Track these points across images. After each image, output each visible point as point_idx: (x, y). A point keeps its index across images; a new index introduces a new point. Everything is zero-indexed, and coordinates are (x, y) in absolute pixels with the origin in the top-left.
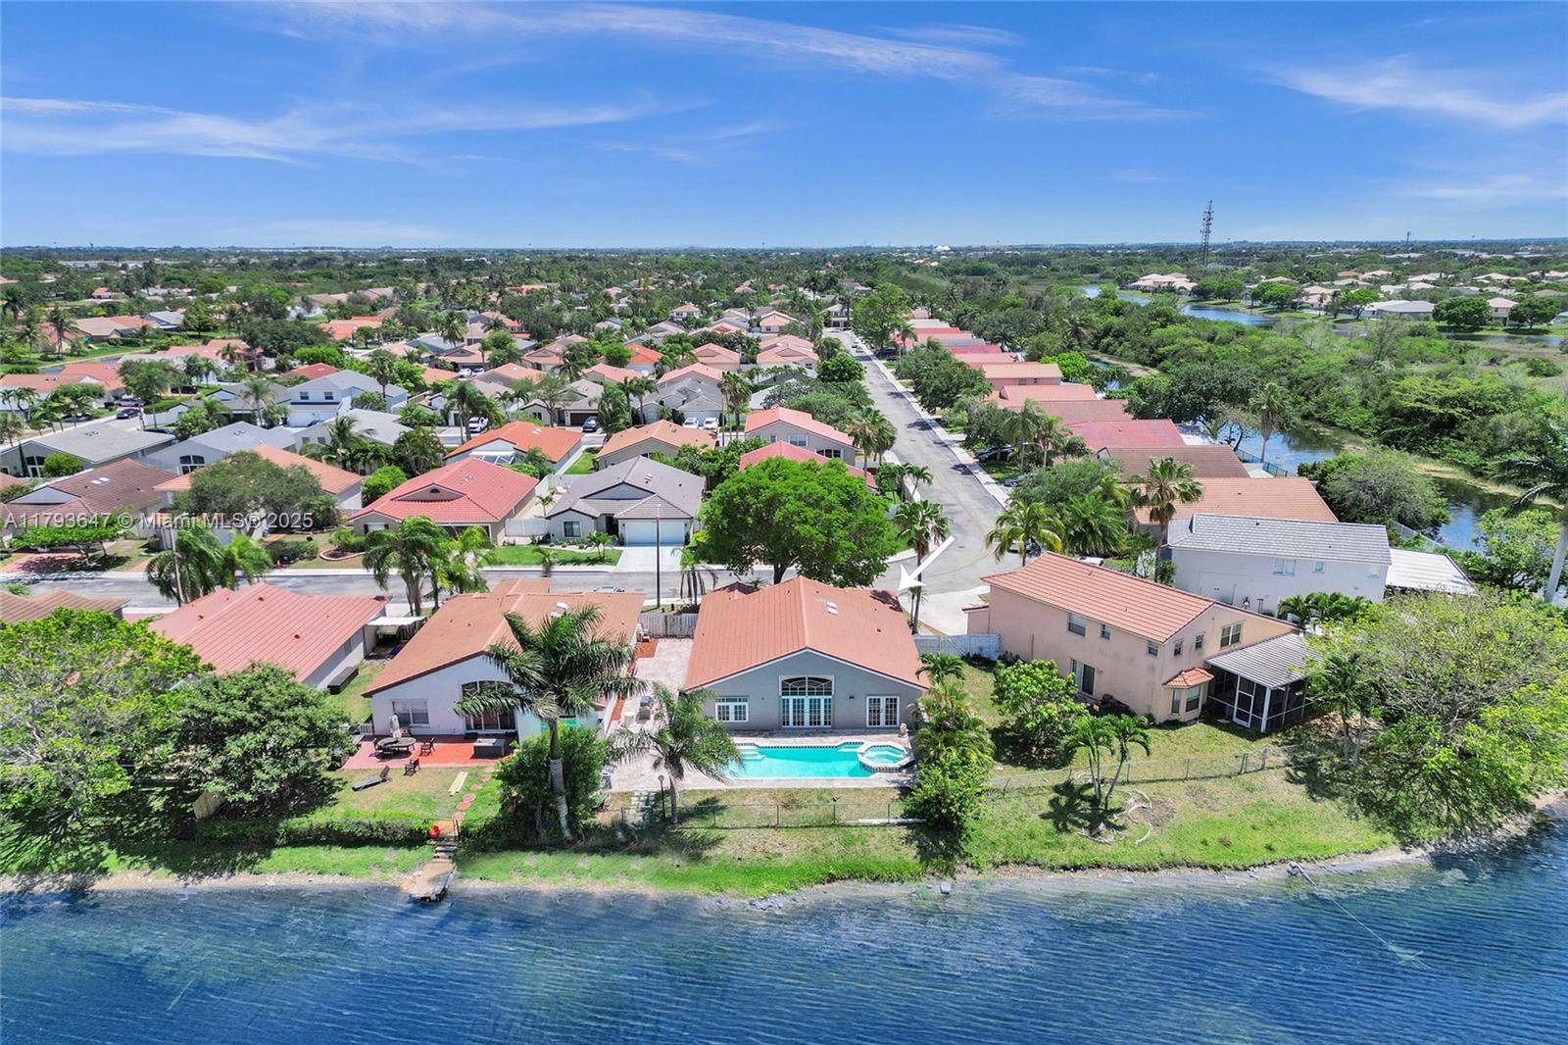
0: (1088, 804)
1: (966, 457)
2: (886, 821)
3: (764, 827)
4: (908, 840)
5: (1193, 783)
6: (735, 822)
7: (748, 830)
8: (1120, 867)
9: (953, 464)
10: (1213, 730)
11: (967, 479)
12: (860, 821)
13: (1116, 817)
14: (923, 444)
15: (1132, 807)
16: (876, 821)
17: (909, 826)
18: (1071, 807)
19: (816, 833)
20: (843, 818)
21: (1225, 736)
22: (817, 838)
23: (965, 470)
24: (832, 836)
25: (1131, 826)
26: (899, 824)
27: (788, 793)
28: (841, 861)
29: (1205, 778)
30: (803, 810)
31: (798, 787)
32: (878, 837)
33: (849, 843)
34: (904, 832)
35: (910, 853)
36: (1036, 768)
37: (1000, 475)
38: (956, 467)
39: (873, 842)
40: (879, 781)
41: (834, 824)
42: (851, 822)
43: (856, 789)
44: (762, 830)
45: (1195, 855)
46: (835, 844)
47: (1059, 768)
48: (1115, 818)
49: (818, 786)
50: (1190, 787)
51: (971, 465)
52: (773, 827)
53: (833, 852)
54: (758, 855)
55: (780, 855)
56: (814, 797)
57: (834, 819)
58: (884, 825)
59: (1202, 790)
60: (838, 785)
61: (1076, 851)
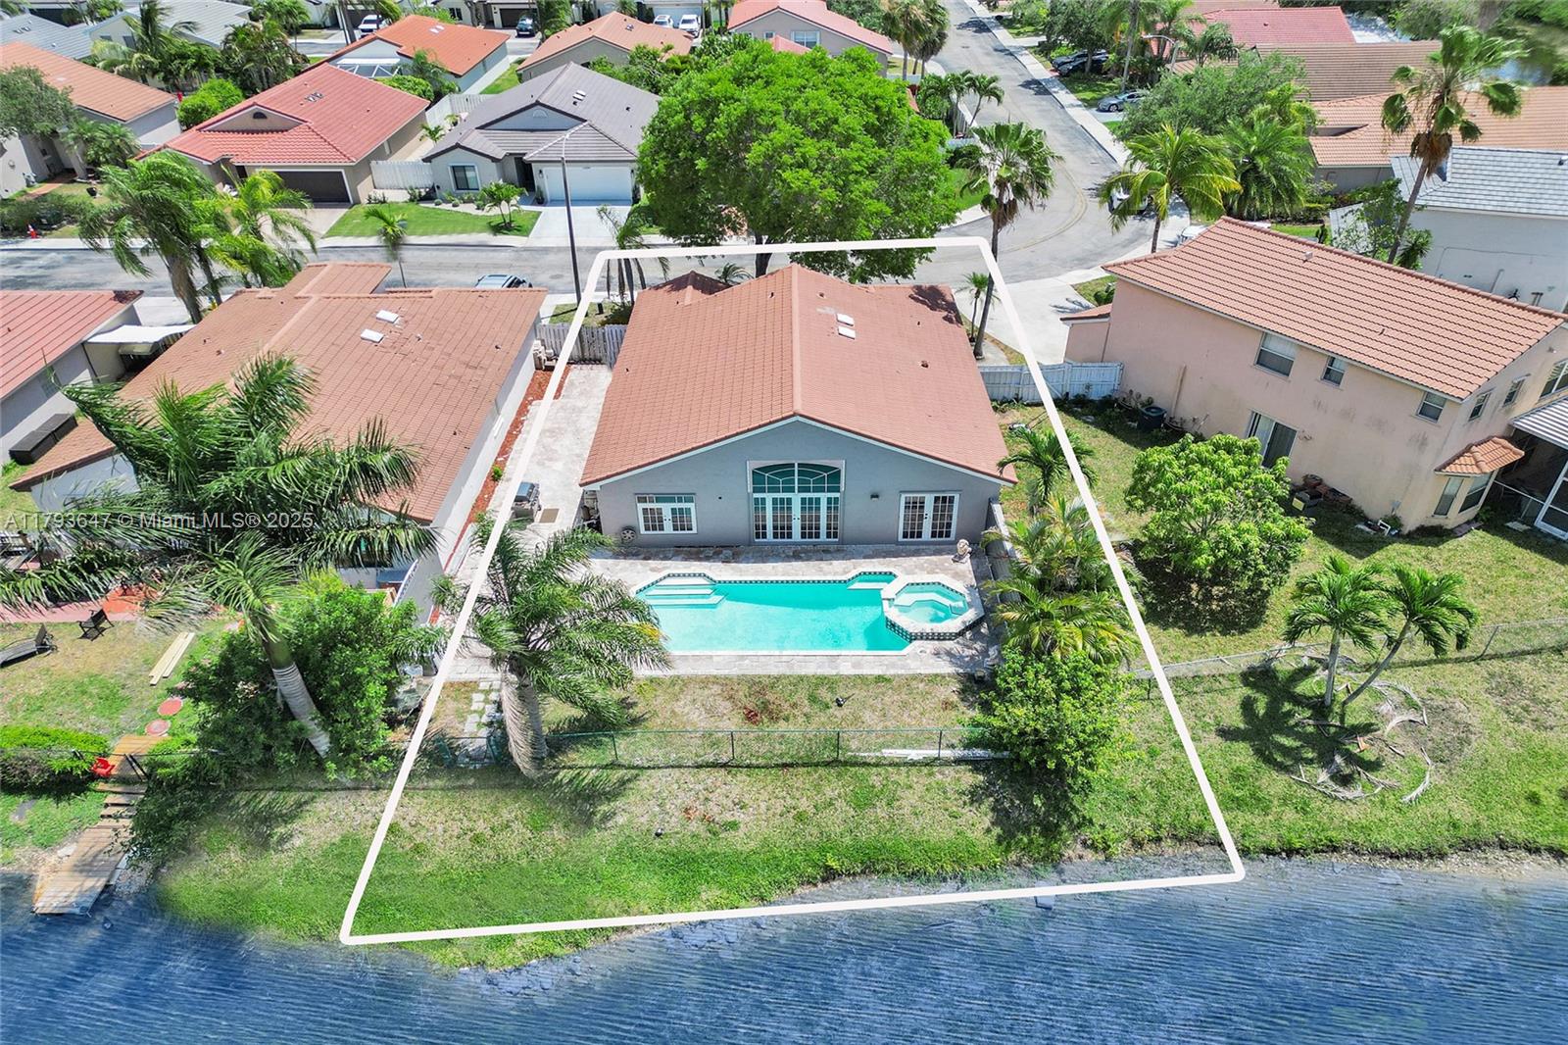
0: (1308, 713)
1: (1039, 69)
2: (933, 753)
3: (708, 765)
4: (975, 796)
5: (1496, 666)
6: (654, 752)
7: (676, 773)
8: (1375, 852)
9: (1022, 80)
10: (1506, 546)
11: (1043, 102)
12: (887, 752)
13: (1362, 742)
14: (978, 52)
15: (1393, 722)
16: (914, 754)
17: (976, 765)
18: (1277, 720)
19: (801, 778)
20: (854, 745)
21: (1530, 560)
22: (803, 791)
23: (1038, 87)
24: (834, 787)
25: (1390, 760)
26: (958, 761)
27: (758, 686)
28: (847, 840)
29: (1514, 655)
30: (782, 725)
31: (775, 672)
32: (919, 789)
33: (863, 801)
34: (969, 779)
35: (978, 825)
36: (1201, 631)
37: (1088, 95)
38: (1027, 85)
39: (909, 800)
40: (920, 660)
41: (836, 761)
42: (870, 756)
43: (880, 679)
44: (703, 773)
45: (1516, 823)
46: (838, 804)
47: (1243, 631)
48: (1362, 746)
49: (811, 669)
50: (1492, 675)
51: (1047, 81)
52: (724, 766)
53: (835, 822)
54: (695, 826)
55: (733, 826)
56: (801, 696)
57: (837, 747)
58: (929, 763)
59: (1516, 683)
60: (846, 669)
61: (1290, 816)
